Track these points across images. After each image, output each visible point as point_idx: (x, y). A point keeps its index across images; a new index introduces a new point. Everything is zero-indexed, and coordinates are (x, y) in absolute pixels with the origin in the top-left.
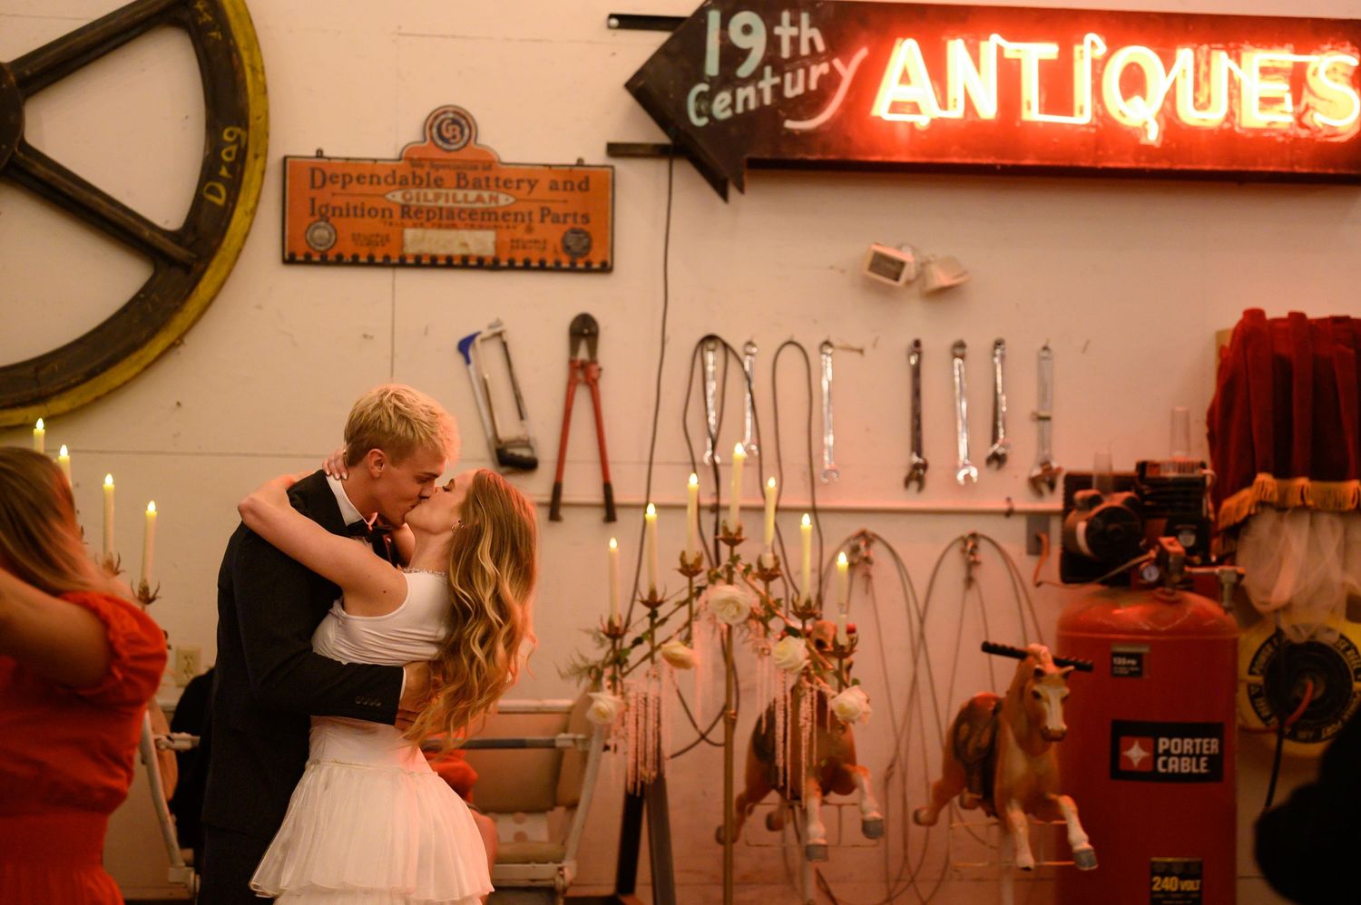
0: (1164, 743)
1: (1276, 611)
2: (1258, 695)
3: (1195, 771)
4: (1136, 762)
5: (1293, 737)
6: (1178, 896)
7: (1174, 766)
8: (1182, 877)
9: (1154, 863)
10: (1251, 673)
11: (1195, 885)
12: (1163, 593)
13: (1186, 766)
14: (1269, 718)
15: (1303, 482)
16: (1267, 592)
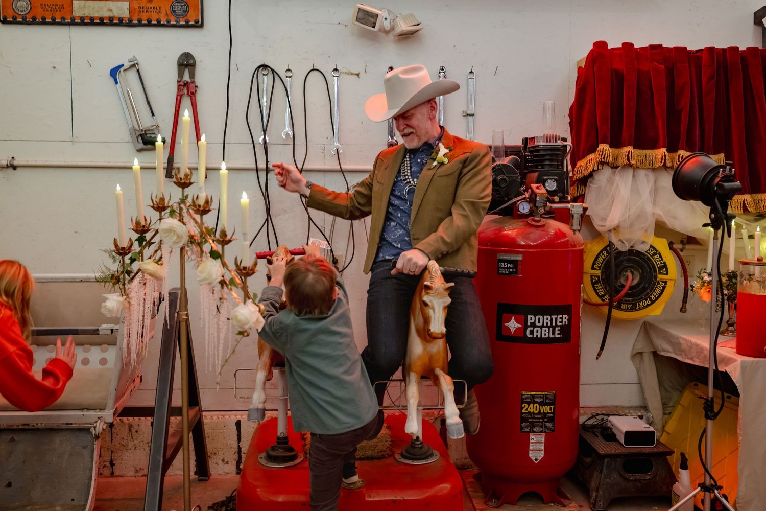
0: (531, 319)
1: (610, 231)
2: (597, 282)
3: (551, 336)
4: (513, 330)
5: (619, 307)
6: (539, 416)
7: (537, 333)
8: (542, 404)
9: (523, 395)
10: (593, 268)
11: (551, 409)
12: (533, 220)
13: (546, 333)
14: (603, 296)
15: (629, 149)
16: (604, 219)
